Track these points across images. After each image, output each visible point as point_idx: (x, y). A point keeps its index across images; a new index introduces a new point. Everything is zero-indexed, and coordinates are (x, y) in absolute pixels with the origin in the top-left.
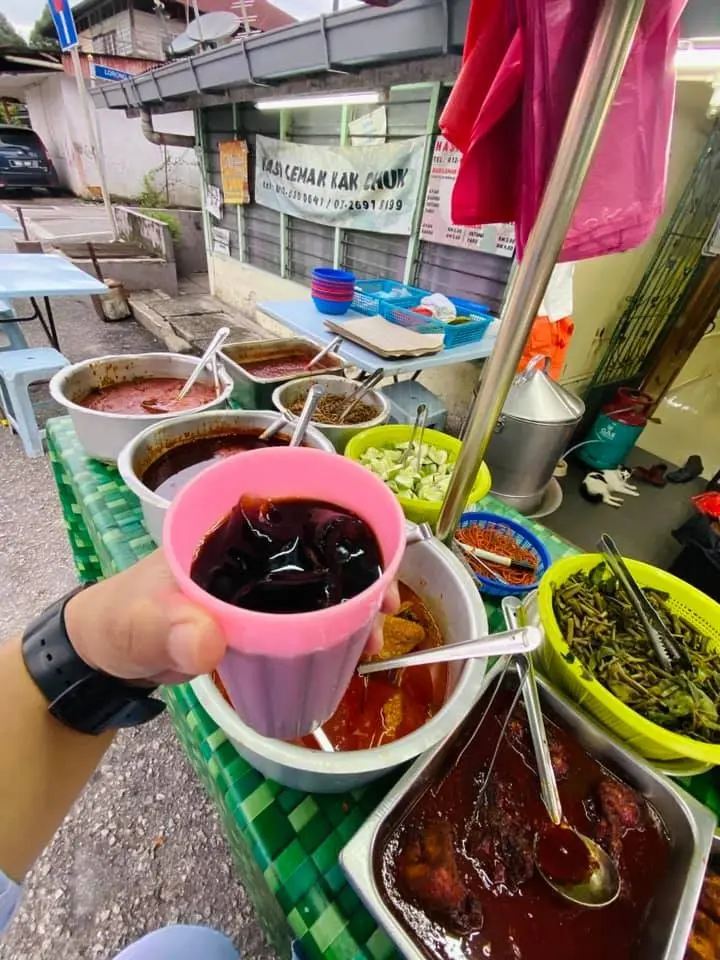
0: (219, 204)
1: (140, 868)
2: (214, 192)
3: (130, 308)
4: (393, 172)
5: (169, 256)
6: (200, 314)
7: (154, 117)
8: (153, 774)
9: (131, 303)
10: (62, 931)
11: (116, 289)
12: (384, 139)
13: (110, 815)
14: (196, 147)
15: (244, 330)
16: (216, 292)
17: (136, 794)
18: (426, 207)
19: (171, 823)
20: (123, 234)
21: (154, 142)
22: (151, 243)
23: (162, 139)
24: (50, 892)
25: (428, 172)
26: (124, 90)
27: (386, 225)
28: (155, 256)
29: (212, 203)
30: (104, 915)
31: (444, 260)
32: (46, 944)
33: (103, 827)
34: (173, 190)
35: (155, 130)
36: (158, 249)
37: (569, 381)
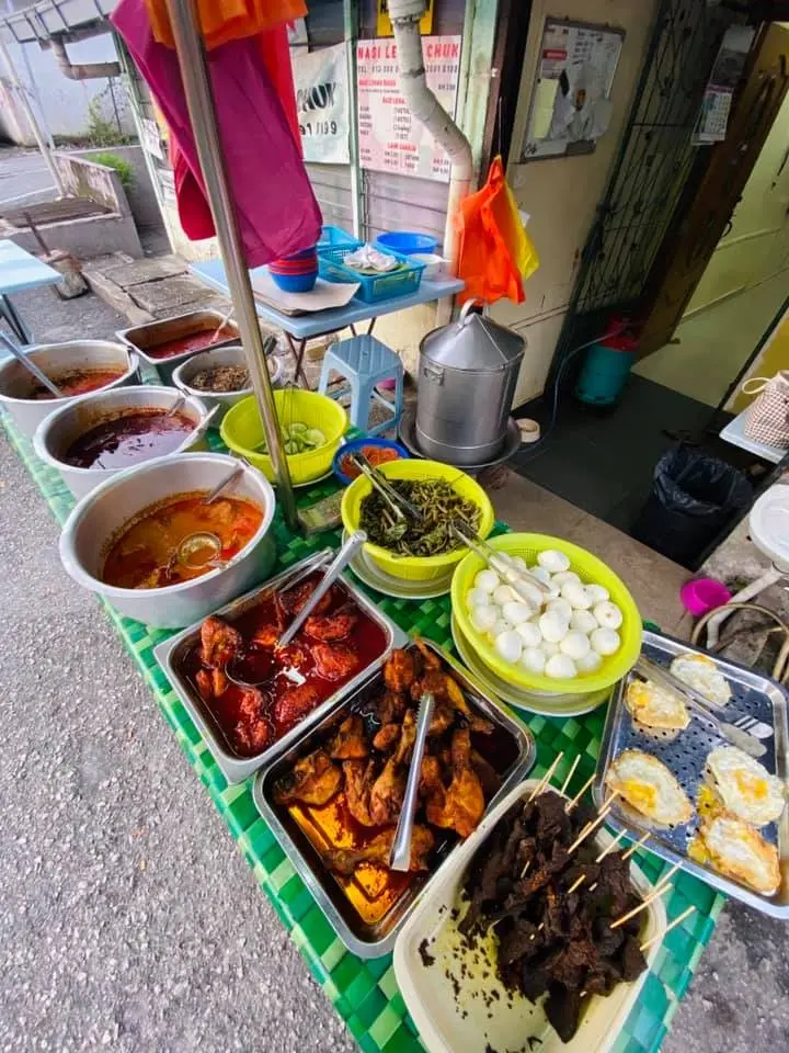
0: (158, 141)
1: (132, 752)
2: (150, 128)
3: (86, 281)
4: (321, 88)
5: (124, 209)
6: (161, 279)
7: (67, 46)
8: (139, 693)
9: (84, 274)
10: (75, 796)
11: (65, 261)
12: (307, 48)
13: (107, 722)
14: (122, 74)
15: (211, 292)
16: (178, 248)
17: (127, 707)
18: (360, 128)
19: (154, 724)
20: (69, 187)
21: (72, 78)
22: (102, 195)
23: (82, 73)
24: (63, 773)
25: (355, 87)
26: (29, 20)
27: (325, 154)
28: (108, 211)
29: (151, 142)
30: (106, 783)
31: (390, 190)
32: (62, 806)
33: (103, 730)
34: (125, 117)
35: (72, 63)
36: (110, 201)
37: (551, 314)
